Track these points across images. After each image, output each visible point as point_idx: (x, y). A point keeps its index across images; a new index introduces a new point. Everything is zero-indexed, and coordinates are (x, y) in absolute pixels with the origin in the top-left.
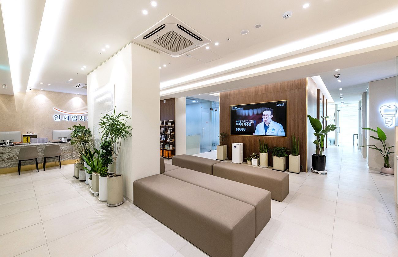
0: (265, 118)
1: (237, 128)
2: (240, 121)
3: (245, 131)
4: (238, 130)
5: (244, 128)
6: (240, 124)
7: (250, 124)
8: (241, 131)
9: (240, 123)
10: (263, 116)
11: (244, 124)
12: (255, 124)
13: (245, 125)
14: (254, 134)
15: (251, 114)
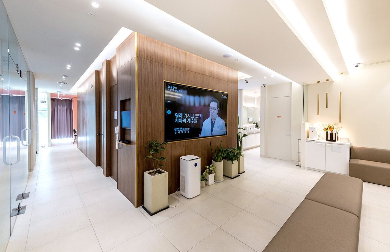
0: (212, 112)
1: (175, 129)
2: (182, 114)
3: (188, 132)
4: (177, 132)
5: (188, 127)
6: (181, 120)
7: (196, 121)
8: (182, 132)
9: (182, 117)
10: (210, 109)
11: (187, 120)
12: (201, 121)
13: (190, 122)
14: (201, 135)
15: (197, 105)
